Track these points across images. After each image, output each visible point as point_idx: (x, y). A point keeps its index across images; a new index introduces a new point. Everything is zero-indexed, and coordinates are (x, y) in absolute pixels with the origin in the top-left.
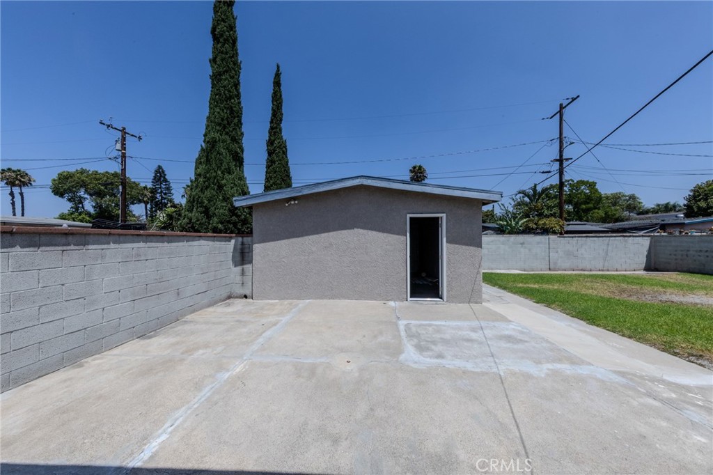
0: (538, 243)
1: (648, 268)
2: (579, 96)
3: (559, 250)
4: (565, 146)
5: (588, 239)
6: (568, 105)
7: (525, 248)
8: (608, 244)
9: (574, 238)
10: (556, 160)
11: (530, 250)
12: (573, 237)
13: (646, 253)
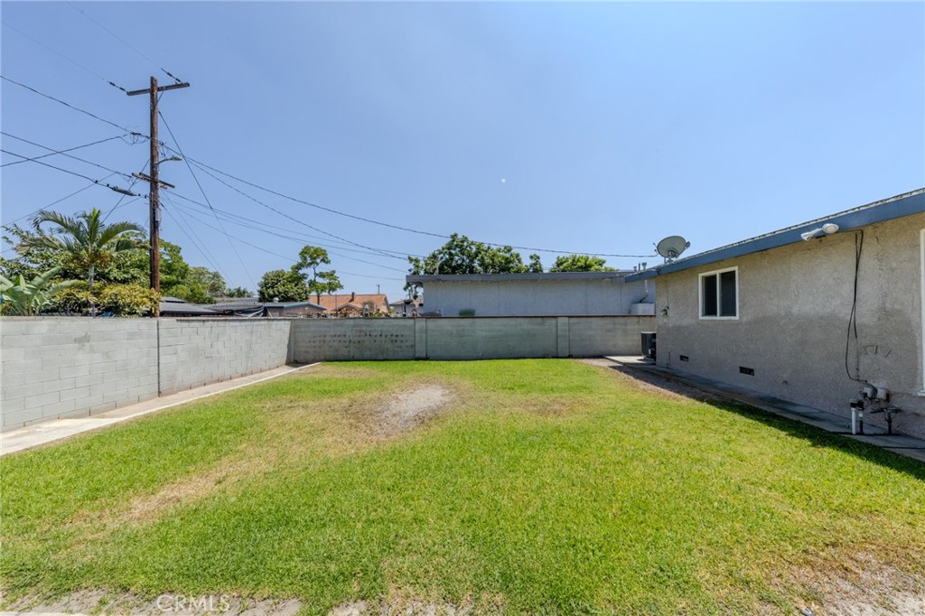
0: (131, 336)
1: (293, 361)
2: (188, 85)
3: (179, 348)
4: (160, 158)
5: (227, 323)
6: (168, 88)
7: (92, 350)
8: (252, 332)
9: (206, 323)
10: (145, 177)
11: (107, 355)
12: (204, 321)
13: (287, 342)
